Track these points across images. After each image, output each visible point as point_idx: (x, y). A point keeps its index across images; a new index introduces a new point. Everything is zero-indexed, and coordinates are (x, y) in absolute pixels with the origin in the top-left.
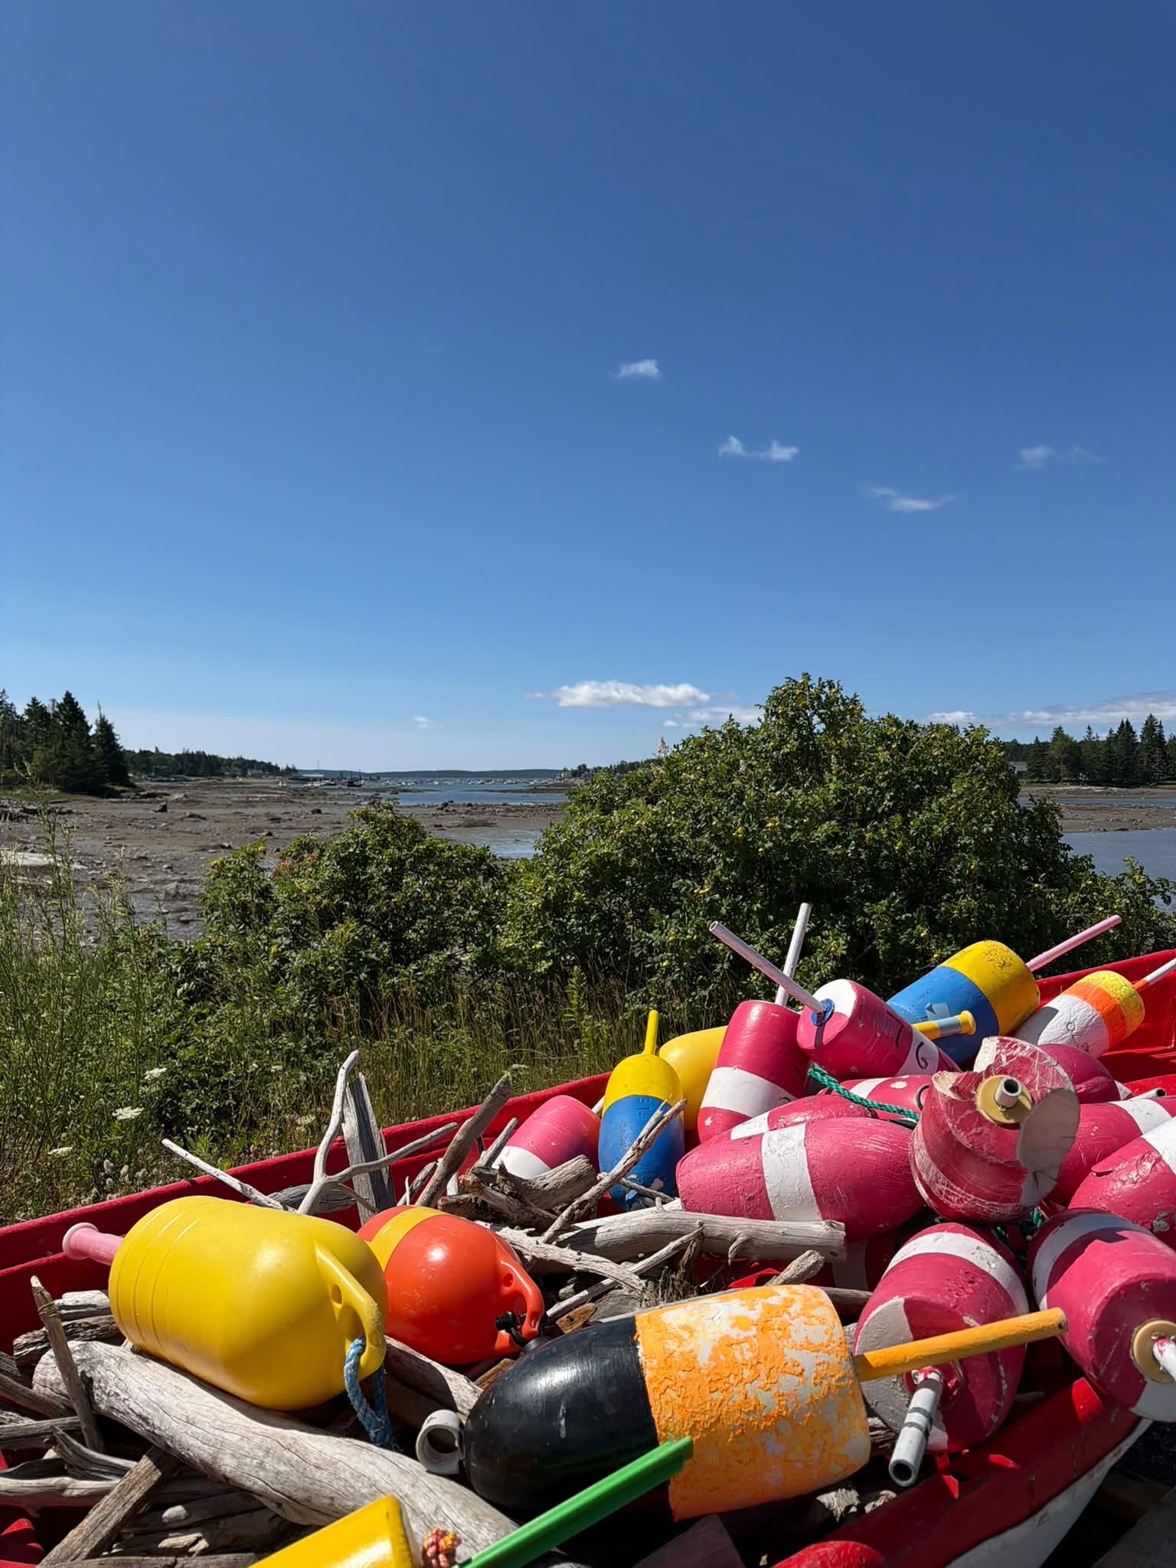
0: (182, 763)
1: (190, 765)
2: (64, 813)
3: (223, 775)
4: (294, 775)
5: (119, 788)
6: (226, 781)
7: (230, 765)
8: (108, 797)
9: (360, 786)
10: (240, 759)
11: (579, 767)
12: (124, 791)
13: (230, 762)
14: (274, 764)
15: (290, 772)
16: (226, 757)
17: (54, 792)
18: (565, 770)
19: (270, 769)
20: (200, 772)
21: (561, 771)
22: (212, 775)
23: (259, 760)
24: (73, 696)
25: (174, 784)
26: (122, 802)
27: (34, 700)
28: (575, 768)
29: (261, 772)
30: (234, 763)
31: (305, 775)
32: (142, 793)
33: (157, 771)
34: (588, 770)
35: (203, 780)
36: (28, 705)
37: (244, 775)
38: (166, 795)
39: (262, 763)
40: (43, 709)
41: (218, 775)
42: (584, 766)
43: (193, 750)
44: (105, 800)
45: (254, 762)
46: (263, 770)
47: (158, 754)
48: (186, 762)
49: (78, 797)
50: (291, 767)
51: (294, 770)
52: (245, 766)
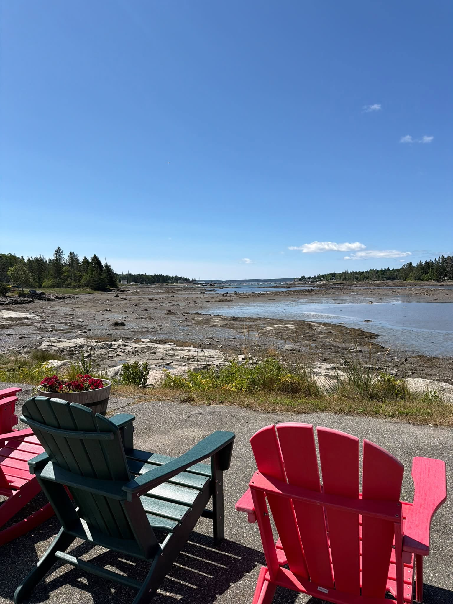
0: (154, 279)
1: (157, 279)
2: (75, 298)
3: (168, 283)
4: (195, 282)
5: (111, 288)
6: (169, 285)
7: (172, 279)
8: (107, 292)
9: (215, 286)
10: (176, 277)
11: (302, 277)
12: (113, 290)
13: (173, 277)
14: (188, 278)
15: (194, 281)
16: (171, 276)
17: (89, 290)
18: (296, 278)
19: (186, 280)
20: (161, 281)
21: (295, 279)
22: (164, 283)
23: (183, 277)
24: (97, 256)
25: (149, 286)
26: (112, 293)
27: (85, 257)
28: (300, 277)
29: (183, 281)
30: (174, 278)
31: (198, 282)
32: (119, 290)
33: (146, 282)
34: (305, 278)
35: (161, 285)
36: (83, 259)
37: (177, 283)
38: (128, 290)
39: (184, 278)
40: (88, 260)
41: (167, 283)
42: (304, 276)
43: (158, 274)
44: (106, 293)
45: (181, 278)
46: (184, 281)
47: (146, 275)
48: (155, 278)
49: (97, 292)
50: (194, 279)
51: (195, 280)
52: (177, 279)
